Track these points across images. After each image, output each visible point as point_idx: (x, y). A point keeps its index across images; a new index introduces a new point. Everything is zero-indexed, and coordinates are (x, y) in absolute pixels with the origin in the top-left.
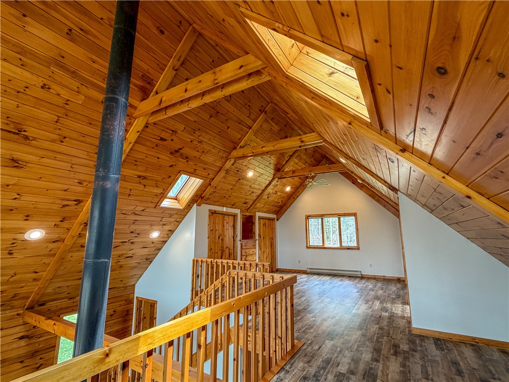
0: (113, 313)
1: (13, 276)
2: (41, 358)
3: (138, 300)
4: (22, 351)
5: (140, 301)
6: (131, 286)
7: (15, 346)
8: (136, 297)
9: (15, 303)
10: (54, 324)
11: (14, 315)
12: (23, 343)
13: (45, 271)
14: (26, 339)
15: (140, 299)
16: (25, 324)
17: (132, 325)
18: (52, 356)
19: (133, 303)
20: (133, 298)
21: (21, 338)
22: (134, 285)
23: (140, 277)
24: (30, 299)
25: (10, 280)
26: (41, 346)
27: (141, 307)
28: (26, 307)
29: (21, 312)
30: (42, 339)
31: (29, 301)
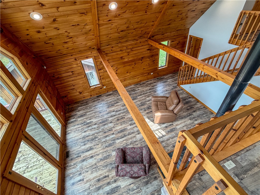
0: (178, 43)
1: (146, 24)
2: (154, 58)
3: (190, 37)
4: (149, 55)
5: (191, 37)
6: (188, 29)
7: (146, 52)
8: (190, 35)
9: (145, 36)
10: (164, 47)
11: (145, 41)
12: (149, 52)
13: (156, 21)
14: (149, 50)
15: (192, 36)
16: (149, 44)
17: (185, 49)
18: (157, 58)
19: (187, 38)
20: (188, 36)
21: (148, 50)
22: (189, 29)
23: (194, 23)
24: (150, 34)
25: (145, 25)
26: (154, 54)
27: (191, 40)
28: (148, 37)
29: (147, 39)
30: (154, 51)
31: (149, 35)
